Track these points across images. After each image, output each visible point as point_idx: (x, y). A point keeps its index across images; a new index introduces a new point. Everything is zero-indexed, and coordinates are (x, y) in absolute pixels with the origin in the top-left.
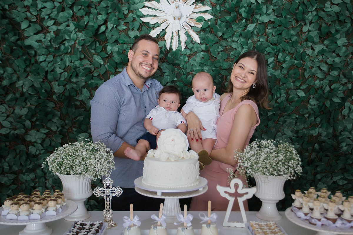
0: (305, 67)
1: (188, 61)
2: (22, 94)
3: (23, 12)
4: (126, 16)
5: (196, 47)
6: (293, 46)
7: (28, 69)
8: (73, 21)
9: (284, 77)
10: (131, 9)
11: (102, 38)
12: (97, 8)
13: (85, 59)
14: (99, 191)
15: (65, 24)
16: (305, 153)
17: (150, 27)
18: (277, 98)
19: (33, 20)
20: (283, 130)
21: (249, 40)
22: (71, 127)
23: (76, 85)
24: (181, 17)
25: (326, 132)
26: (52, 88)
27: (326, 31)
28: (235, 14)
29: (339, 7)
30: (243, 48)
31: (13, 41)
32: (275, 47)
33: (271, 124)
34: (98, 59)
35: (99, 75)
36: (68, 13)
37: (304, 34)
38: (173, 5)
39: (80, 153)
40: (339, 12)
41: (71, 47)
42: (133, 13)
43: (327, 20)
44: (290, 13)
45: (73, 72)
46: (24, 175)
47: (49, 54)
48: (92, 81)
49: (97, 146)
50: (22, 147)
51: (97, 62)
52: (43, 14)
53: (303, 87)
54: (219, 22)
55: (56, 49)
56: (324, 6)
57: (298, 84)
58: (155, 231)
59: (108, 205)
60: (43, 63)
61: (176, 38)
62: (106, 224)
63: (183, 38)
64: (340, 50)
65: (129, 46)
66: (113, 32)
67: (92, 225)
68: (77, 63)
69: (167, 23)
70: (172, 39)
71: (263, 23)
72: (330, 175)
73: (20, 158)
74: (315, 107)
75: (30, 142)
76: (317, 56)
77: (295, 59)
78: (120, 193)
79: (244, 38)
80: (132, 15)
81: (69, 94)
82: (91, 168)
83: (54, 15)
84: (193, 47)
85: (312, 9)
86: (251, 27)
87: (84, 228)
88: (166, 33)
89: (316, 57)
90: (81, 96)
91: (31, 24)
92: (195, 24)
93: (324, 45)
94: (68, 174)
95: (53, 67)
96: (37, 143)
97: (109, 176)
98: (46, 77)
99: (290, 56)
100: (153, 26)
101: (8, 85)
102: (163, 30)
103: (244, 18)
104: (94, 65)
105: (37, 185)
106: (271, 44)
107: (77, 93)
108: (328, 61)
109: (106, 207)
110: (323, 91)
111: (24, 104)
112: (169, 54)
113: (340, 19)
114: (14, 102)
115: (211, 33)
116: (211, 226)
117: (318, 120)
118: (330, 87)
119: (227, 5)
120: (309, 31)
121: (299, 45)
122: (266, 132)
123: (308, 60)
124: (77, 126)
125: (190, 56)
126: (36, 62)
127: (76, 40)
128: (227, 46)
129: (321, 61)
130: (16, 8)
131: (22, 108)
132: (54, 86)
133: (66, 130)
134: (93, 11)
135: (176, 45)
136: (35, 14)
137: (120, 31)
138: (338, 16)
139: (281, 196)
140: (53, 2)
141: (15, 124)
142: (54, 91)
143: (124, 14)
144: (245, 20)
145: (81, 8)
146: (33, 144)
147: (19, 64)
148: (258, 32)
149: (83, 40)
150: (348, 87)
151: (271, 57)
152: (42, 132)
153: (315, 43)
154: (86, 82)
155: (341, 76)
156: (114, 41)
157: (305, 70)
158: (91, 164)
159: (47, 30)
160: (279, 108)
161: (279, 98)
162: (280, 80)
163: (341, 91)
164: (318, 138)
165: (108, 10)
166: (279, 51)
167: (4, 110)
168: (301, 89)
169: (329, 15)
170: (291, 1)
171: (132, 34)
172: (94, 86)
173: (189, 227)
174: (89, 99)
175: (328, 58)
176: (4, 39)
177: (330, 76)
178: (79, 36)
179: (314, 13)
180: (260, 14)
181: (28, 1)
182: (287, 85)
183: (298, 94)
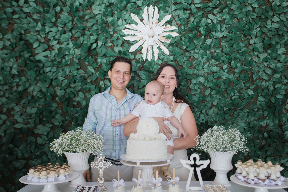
2: (33, 97)
3: (35, 35)
4: (112, 36)
5: (166, 58)
6: (242, 55)
7: (38, 78)
8: (72, 40)
9: (237, 79)
10: (116, 31)
11: (93, 53)
12: (90, 31)
13: (81, 69)
14: (95, 164)
15: (65, 43)
16: (257, 140)
17: (130, 44)
18: (232, 96)
19: (42, 41)
20: (238, 122)
21: (208, 51)
22: (70, 122)
23: (74, 89)
24: (154, 35)
25: (272, 123)
26: (55, 92)
27: (268, 43)
28: (196, 32)
29: (278, 24)
30: (203, 58)
31: (27, 57)
32: (228, 56)
33: (227, 117)
35: (91, 81)
36: (68, 35)
37: (251, 46)
38: (148, 27)
40: (278, 28)
41: (70, 60)
42: (117, 34)
43: (269, 35)
44: (240, 30)
45: (72, 79)
46: (33, 160)
47: (54, 66)
48: (86, 86)
50: (32, 138)
51: (90, 71)
52: (50, 36)
53: (252, 87)
54: (183, 38)
55: (59, 62)
56: (266, 23)
57: (248, 85)
58: (135, 189)
59: (101, 175)
60: (49, 73)
61: (150, 51)
62: (99, 188)
63: (156, 51)
64: (281, 57)
66: (102, 48)
67: (90, 188)
68: (75, 73)
69: (143, 40)
70: (147, 52)
71: (218, 38)
72: (279, 158)
73: (30, 147)
74: (262, 103)
75: (38, 134)
76: (262, 62)
77: (245, 66)
79: (204, 50)
80: (117, 35)
81: (69, 96)
83: (58, 37)
84: (164, 58)
85: (257, 26)
86: (209, 41)
87: (85, 190)
88: (142, 48)
90: (78, 98)
91: (41, 44)
92: (165, 40)
93: (268, 54)
95: (56, 76)
96: (43, 135)
98: (51, 84)
99: (241, 63)
100: (132, 43)
101: (22, 90)
102: (140, 45)
103: (203, 35)
104: (88, 74)
106: (225, 54)
107: (74, 95)
108: (271, 66)
109: (100, 176)
110: (269, 90)
111: (34, 105)
113: (279, 34)
115: (177, 47)
116: (175, 185)
117: (266, 113)
118: (274, 87)
119: (189, 25)
120: (255, 43)
121: (247, 54)
122: (224, 124)
123: (255, 66)
124: (74, 121)
126: (44, 72)
127: (74, 55)
128: (190, 57)
129: (266, 67)
130: (29, 32)
131: (33, 108)
132: (57, 90)
133: (66, 125)
134: (87, 33)
135: (151, 57)
136: (43, 37)
137: (107, 47)
138: (277, 31)
139: (230, 167)
140: (57, 27)
141: (26, 120)
142: (57, 95)
143: (110, 34)
144: (204, 36)
145: (78, 31)
146: (40, 136)
147: (31, 74)
148: (215, 45)
149: (80, 55)
151: (225, 64)
152: (47, 126)
153: (260, 53)
154: (81, 87)
155: (283, 78)
156: (103, 55)
157: (254, 73)
159: (52, 48)
160: (233, 104)
161: (233, 96)
162: (233, 82)
163: (283, 90)
164: (267, 128)
165: (98, 32)
166: (231, 59)
167: (18, 110)
168: (250, 89)
169: (270, 31)
170: (240, 21)
171: (117, 49)
172: (88, 90)
173: (160, 186)
174: (84, 100)
175: (272, 64)
176: (20, 56)
177: (274, 78)
178: (76, 52)
179: (259, 29)
180: (216, 31)
181: (39, 27)
182: (240, 86)
183: (249, 93)
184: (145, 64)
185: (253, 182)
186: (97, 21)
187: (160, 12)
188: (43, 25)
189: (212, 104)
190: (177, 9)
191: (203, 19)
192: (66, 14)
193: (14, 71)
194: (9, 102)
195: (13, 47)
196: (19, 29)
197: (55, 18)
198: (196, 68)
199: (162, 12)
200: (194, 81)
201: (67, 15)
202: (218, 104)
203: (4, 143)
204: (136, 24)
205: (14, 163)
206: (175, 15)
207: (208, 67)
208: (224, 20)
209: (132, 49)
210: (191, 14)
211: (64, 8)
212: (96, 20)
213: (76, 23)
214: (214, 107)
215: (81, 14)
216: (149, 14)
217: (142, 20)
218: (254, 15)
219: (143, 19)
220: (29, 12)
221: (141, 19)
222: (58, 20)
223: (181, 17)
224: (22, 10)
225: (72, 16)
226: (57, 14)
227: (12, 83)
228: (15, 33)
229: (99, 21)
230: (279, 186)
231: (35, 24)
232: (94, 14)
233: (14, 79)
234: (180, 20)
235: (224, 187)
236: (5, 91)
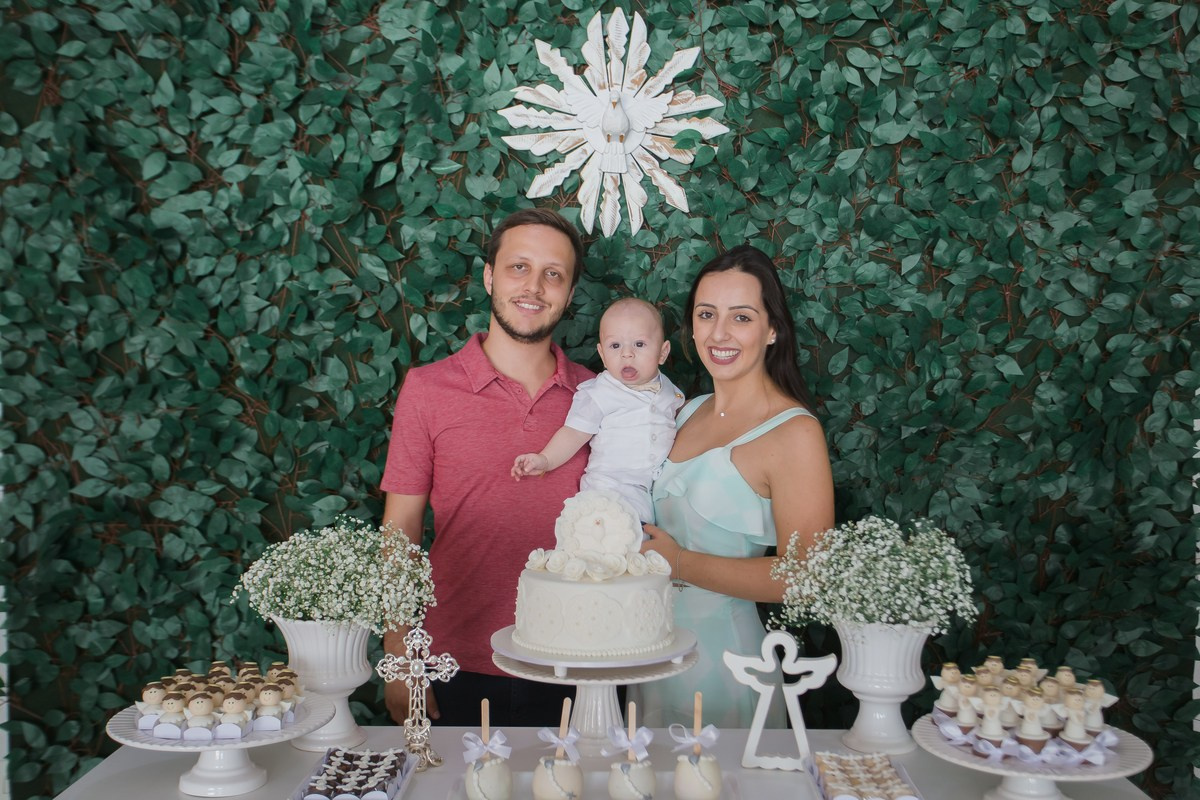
0: (1021, 284)
1: (652, 269)
2: (144, 376)
3: (148, 127)
4: (457, 132)
5: (676, 225)
6: (981, 217)
7: (161, 300)
8: (296, 149)
9: (956, 315)
10: (475, 110)
11: (384, 201)
12: (369, 110)
13: (335, 266)
14: (394, 664)
15: (272, 160)
16: (1025, 554)
17: (532, 165)
18: (934, 382)
19: (178, 151)
20: (954, 481)
21: (843, 199)
22: (290, 476)
23: (307, 346)
24: (628, 132)
25: (1090, 489)
26: (231, 357)
27: (1087, 168)
28: (796, 121)
29: (1128, 90)
30: (823, 225)
31: (117, 216)
32: (923, 221)
33: (912, 462)
34: (372, 265)
35: (376, 315)
37: (1017, 179)
38: (604, 95)
39: (338, 561)
40: (1129, 107)
41: (289, 228)
42: (479, 124)
43: (1089, 135)
44: (973, 116)
45: (298, 306)
46: (148, 623)
47: (225, 252)
48: (355, 334)
49: (386, 540)
50: (143, 537)
51: (370, 273)
52: (207, 132)
53: (1016, 346)
54: (746, 145)
55: (244, 236)
56: (1082, 88)
57: (998, 337)
58: (550, 772)
59: (417, 707)
60: (207, 280)
61: (612, 197)
62: (413, 759)
63: (636, 197)
64: (1135, 227)
65: (467, 226)
66: (417, 181)
67: (375, 759)
68: (311, 280)
69: (585, 151)
70: (600, 200)
71: (885, 145)
72: (1108, 625)
73: (137, 572)
74: (1054, 408)
75: (166, 521)
76: (1061, 246)
77: (990, 259)
79: (827, 194)
80: (477, 127)
81: (288, 374)
82: (369, 602)
83: (241, 133)
84: (666, 225)
85: (1043, 100)
86: (848, 160)
88: (582, 182)
89: (1056, 249)
90: (323, 381)
91: (172, 163)
92: (670, 153)
93: (1083, 213)
94: (306, 617)
95: (236, 293)
96: (188, 525)
97: (421, 624)
98: (213, 325)
99: (973, 247)
100: (540, 160)
101: (101, 347)
102: (573, 172)
103: (827, 133)
105: (186, 655)
106: (912, 211)
107: (309, 371)
108: (1095, 263)
110: (1081, 358)
111: (147, 406)
112: (591, 248)
113: (1130, 131)
114: (120, 399)
115: (721, 179)
116: (702, 758)
117: (1066, 449)
118: (1103, 347)
119: (771, 91)
120: (1032, 169)
121: (1002, 213)
122: (899, 489)
123: (1031, 259)
124: (308, 471)
125: (655, 253)
126: (187, 278)
127: (307, 207)
128: (773, 221)
129: (1075, 263)
130: (126, 114)
131: (143, 420)
132: (238, 352)
133: (276, 486)
134: (360, 118)
135: (614, 220)
136: (183, 133)
137: (439, 178)
138: (1124, 120)
139: (912, 682)
140: (238, 93)
141: (120, 466)
142: (239, 367)
143: (451, 124)
144: (828, 137)
145: (320, 111)
146: (175, 528)
147: (135, 283)
148: (872, 174)
149: (329, 207)
150: (1161, 345)
151: (911, 254)
152: (203, 490)
153: (1053, 208)
154: (335, 337)
155: (1139, 309)
156: (422, 209)
157: (1023, 291)
158: (371, 590)
159: (220, 180)
160: (937, 414)
161: (940, 379)
162: (942, 326)
163: (1138, 356)
164: (1067, 509)
165: (403, 115)
166: (936, 235)
167: (88, 425)
168: (1008, 354)
169: (1095, 118)
170: (975, 76)
171: (478, 187)
172: (362, 349)
173: (642, 762)
174: (346, 388)
175: (1097, 255)
176: (91, 209)
177: (1103, 311)
178: (316, 197)
179: (1050, 112)
180: (877, 116)
181: (163, 93)
182: (966, 341)
183: (1001, 369)
184: (592, 252)
185: (997, 753)
186: (399, 68)
187: (655, 35)
188: (182, 85)
189: (853, 411)
190: (721, 26)
191: (828, 67)
192: (274, 39)
193: (67, 272)
194: (50, 392)
195: (59, 173)
196: (82, 100)
197: (230, 57)
198: (797, 268)
199: (661, 35)
201: (277, 45)
202: (876, 411)
203: (34, 554)
204: (558, 84)
205: (74, 630)
206: (715, 47)
207: (842, 263)
208: (913, 71)
209: (541, 188)
210: (780, 46)
211: (264, 18)
212: (392, 66)
213: (313, 80)
214: (861, 424)
215: (333, 39)
216: (610, 45)
217: (580, 68)
218: (1035, 55)
219: (586, 65)
220: (124, 32)
221: (575, 66)
222: (242, 64)
223: (737, 59)
224: (93, 23)
225: (295, 50)
226: (237, 40)
227: (59, 318)
228: (67, 118)
229: (407, 69)
230: (1093, 769)
231: (150, 80)
232: (387, 41)
233: (66, 303)
234: (734, 69)
235: (887, 763)
236: (33, 351)
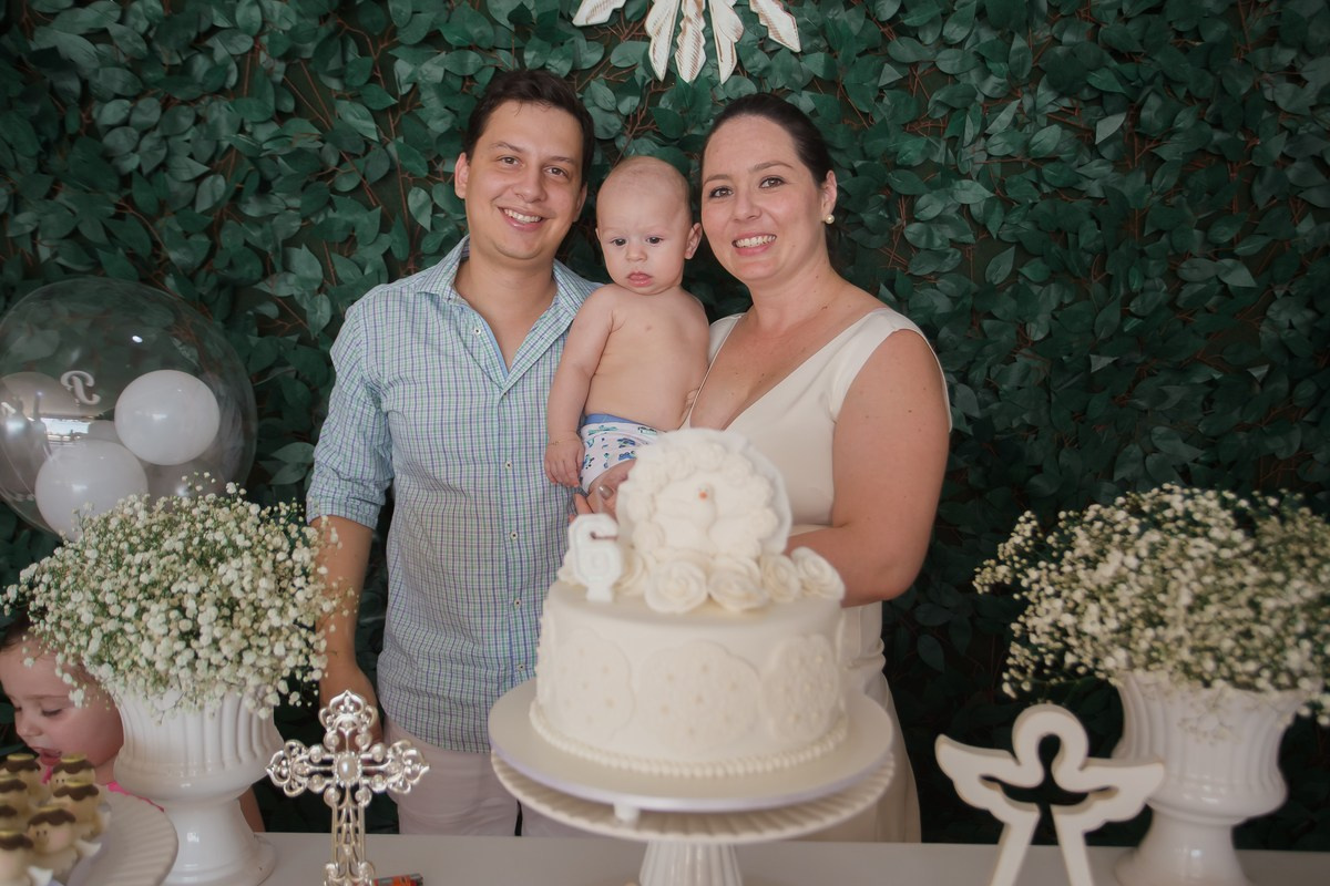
0: (1255, 161)
2: (35, 268)
5: (782, 70)
6: (1207, 68)
7: (55, 161)
9: (1163, 202)
11: (370, 20)
13: (300, 116)
14: (302, 762)
18: (1130, 297)
20: (1149, 433)
21: (1017, 35)
23: (263, 229)
26: (156, 245)
30: (987, 73)
32: (1128, 69)
33: (1098, 405)
34: (357, 119)
35: (360, 186)
37: (1258, 13)
41: (238, 64)
45: (249, 173)
47: (143, 93)
48: (331, 214)
51: (351, 127)
53: (1250, 247)
55: (172, 70)
57: (1224, 234)
60: (117, 131)
61: (693, 28)
63: (728, 27)
65: (489, 62)
68: (265, 134)
70: (677, 30)
74: (1292, 334)
76: (1314, 108)
77: (1216, 125)
78: (414, 774)
79: (994, 28)
84: (767, 69)
88: (651, 5)
89: (1307, 112)
90: (286, 281)
95: (162, 153)
99: (1194, 108)
104: (337, 143)
106: (1112, 53)
107: (265, 266)
111: (42, 313)
112: (663, 99)
117: (1306, 390)
121: (1235, 61)
122: (1077, 441)
123: (1271, 128)
126: (89, 127)
127: (261, 32)
128: (915, 65)
131: (38, 331)
132: (166, 237)
135: (695, 59)
142: (168, 259)
147: (14, 135)
148: (1055, 3)
149: (291, 31)
151: (1112, 113)
153: (1309, 51)
154: (304, 220)
156: (423, 33)
157: (1258, 171)
160: (1137, 339)
161: (1140, 292)
162: (1144, 217)
164: (1299, 471)
166: (1147, 87)
168: (1236, 258)
171: (504, 8)
172: (339, 237)
174: (319, 291)
178: (274, 17)
182: (1176, 239)
183: (1227, 280)
184: (664, 103)
189: (1018, 333)
198: (948, 134)
200: (930, 206)
202: (1050, 335)
207: (1011, 128)
209: (594, 11)
214: (1028, 353)
